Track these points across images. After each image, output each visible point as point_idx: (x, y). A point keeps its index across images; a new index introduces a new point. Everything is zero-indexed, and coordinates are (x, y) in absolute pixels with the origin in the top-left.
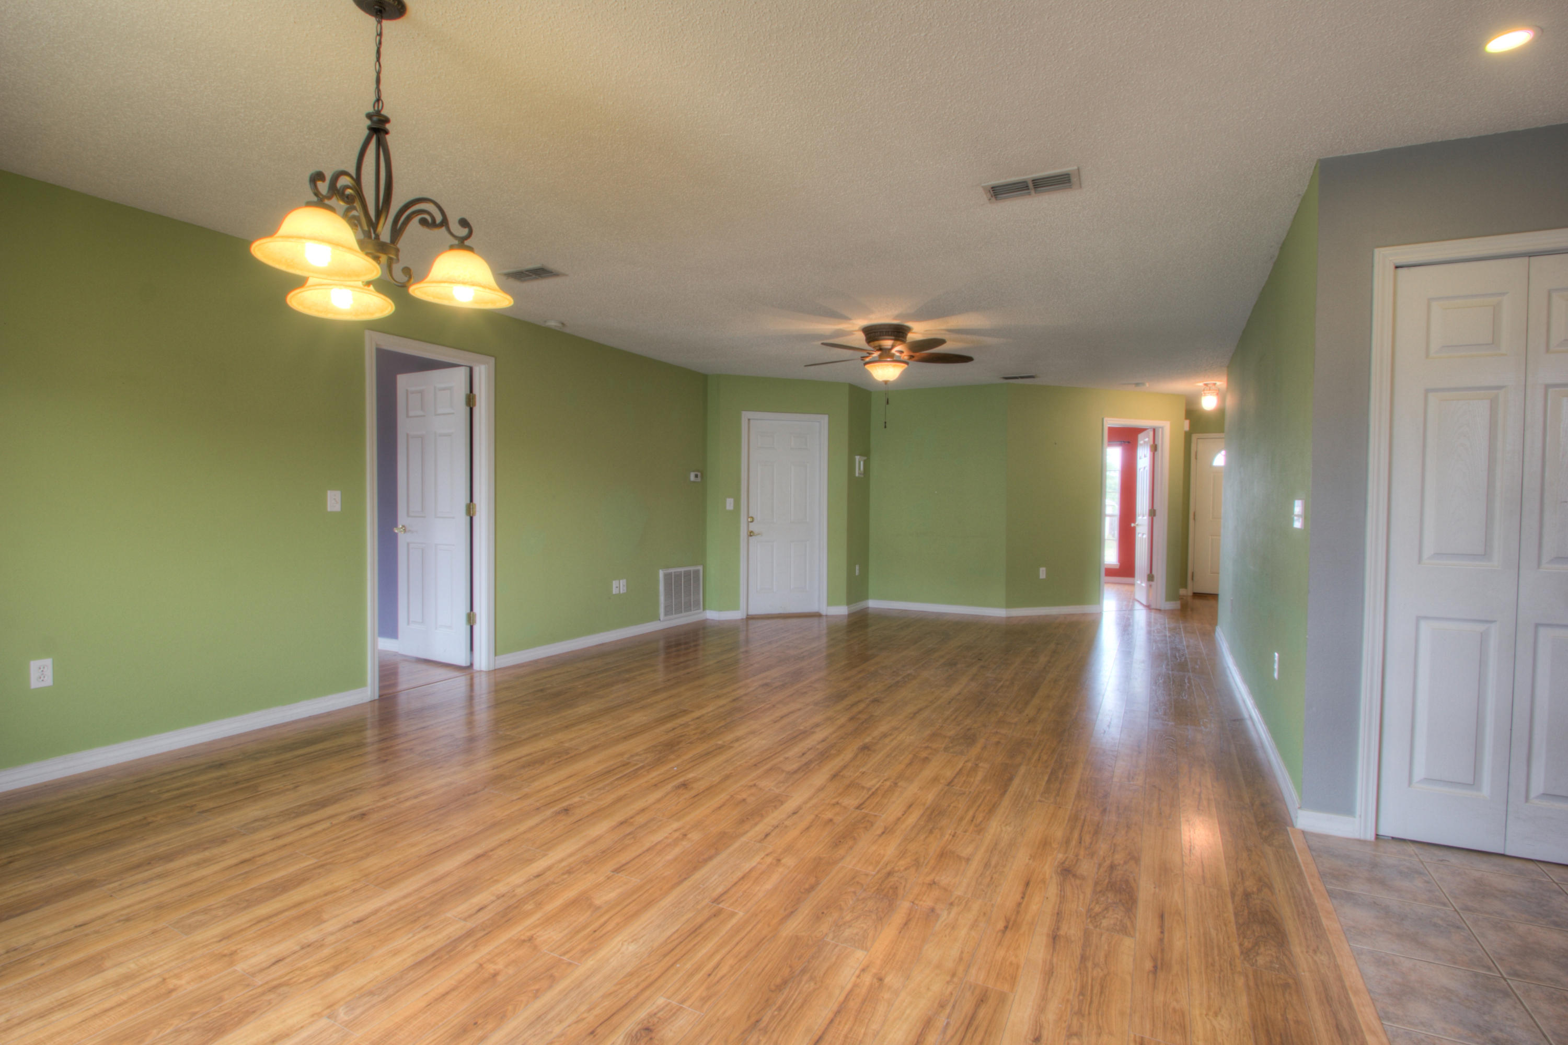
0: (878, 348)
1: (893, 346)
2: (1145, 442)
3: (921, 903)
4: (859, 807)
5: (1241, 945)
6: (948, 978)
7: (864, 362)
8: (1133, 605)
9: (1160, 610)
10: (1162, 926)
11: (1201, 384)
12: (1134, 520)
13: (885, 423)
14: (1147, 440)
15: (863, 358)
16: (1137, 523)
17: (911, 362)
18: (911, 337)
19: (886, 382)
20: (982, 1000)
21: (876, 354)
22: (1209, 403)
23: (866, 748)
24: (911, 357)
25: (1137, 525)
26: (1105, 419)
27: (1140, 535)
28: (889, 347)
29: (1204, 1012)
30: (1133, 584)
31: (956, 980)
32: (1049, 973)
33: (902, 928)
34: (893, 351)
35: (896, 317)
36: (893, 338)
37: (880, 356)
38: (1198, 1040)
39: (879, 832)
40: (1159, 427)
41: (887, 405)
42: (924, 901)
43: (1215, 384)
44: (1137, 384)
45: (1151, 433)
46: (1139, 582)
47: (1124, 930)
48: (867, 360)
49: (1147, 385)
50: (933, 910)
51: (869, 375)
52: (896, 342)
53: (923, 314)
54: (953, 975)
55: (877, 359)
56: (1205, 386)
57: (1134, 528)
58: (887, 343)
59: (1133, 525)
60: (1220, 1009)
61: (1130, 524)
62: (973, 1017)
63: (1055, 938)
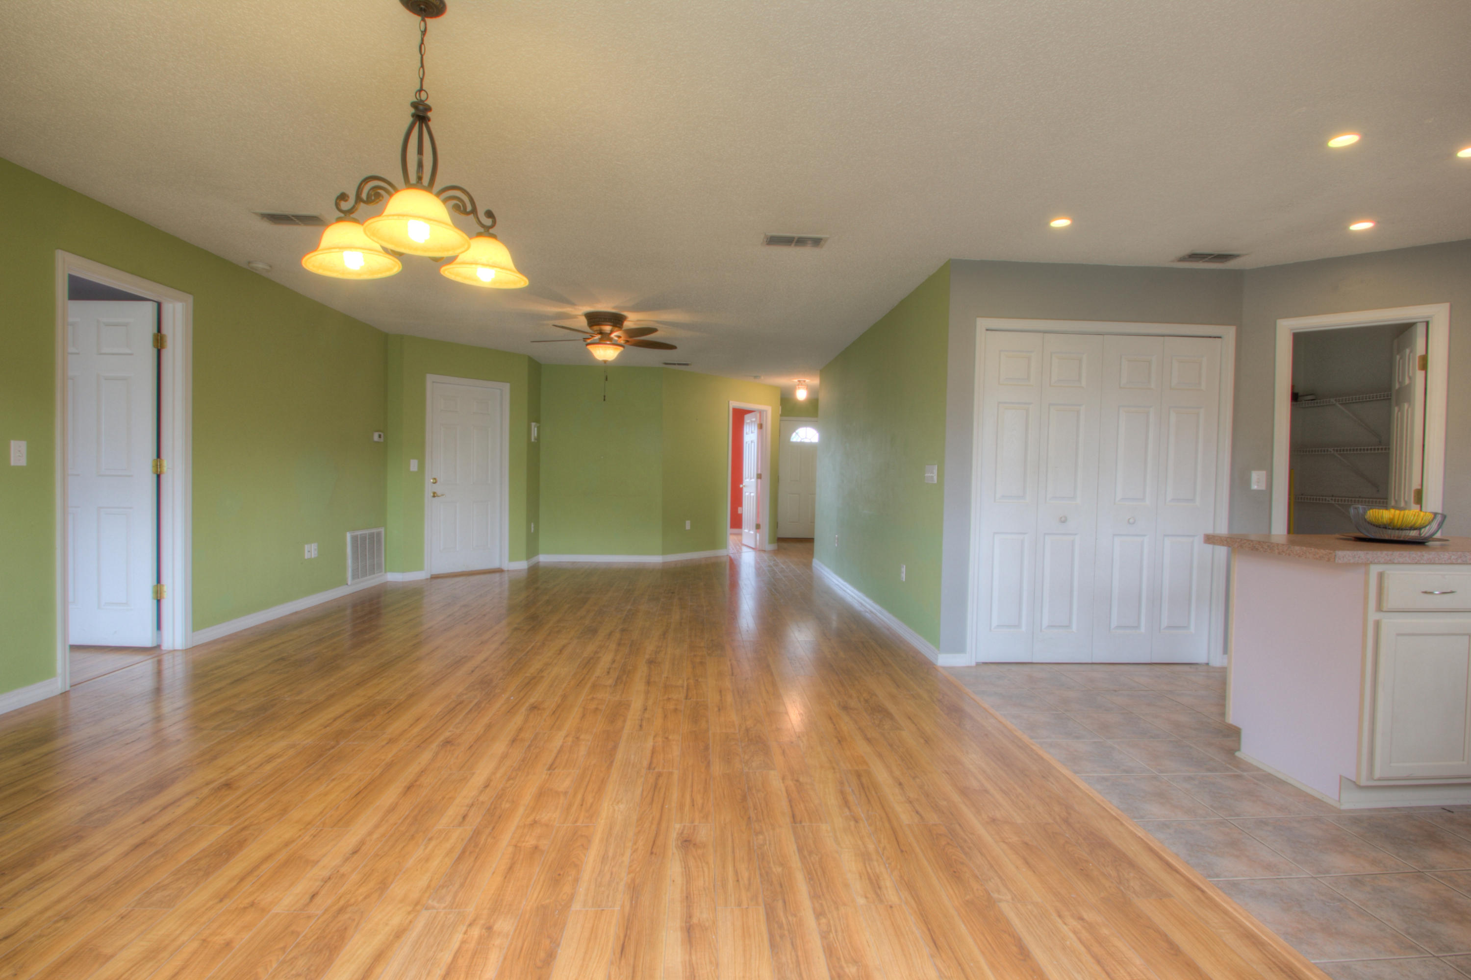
0: (599, 332)
1: (612, 332)
2: (752, 422)
7: (586, 343)
8: (741, 549)
9: (765, 551)
11: (796, 380)
12: (741, 481)
14: (754, 419)
15: (585, 339)
16: (744, 484)
17: (626, 346)
18: (627, 324)
19: (605, 362)
21: (598, 337)
22: (801, 395)
24: (627, 341)
25: (744, 486)
26: (731, 402)
27: (747, 494)
28: (609, 332)
30: (740, 534)
34: (613, 335)
35: (613, 307)
36: (612, 324)
37: (600, 339)
40: (763, 411)
41: (606, 381)
43: (805, 381)
44: (755, 377)
45: (758, 415)
46: (746, 531)
48: (589, 341)
49: (762, 378)
51: (590, 354)
52: (614, 328)
53: (636, 306)
55: (598, 341)
56: (798, 383)
57: (742, 489)
58: (607, 328)
59: (741, 486)
61: (739, 486)
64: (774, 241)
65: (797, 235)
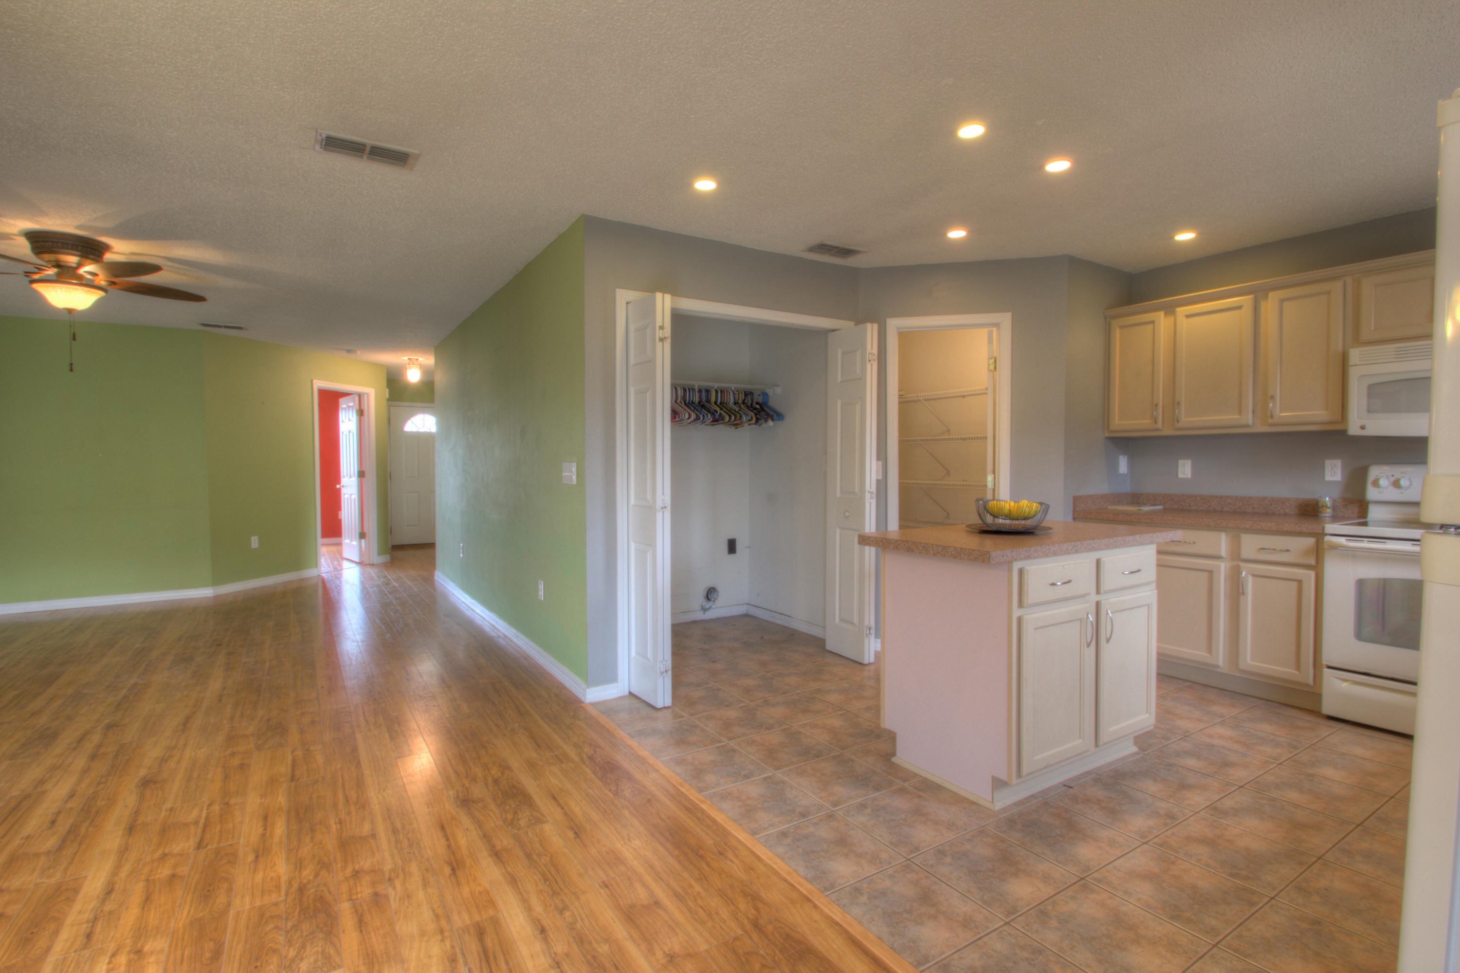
0: (54, 264)
1: (80, 265)
2: (349, 407)
3: (359, 895)
4: (200, 846)
5: (610, 790)
6: (439, 937)
7: (30, 279)
8: (340, 565)
9: (373, 565)
10: (559, 805)
11: (406, 358)
12: (338, 480)
13: (71, 364)
14: (351, 404)
15: (27, 274)
16: (342, 484)
17: (111, 289)
18: (108, 257)
19: (70, 311)
20: (481, 933)
21: (51, 272)
22: (414, 376)
23: (146, 783)
24: (113, 283)
25: (343, 486)
26: (315, 381)
27: (346, 496)
28: (74, 265)
29: (622, 843)
30: (340, 544)
31: (446, 934)
32: (513, 881)
33: (360, 926)
34: (82, 271)
35: (79, 227)
36: (79, 253)
37: (58, 275)
38: (632, 862)
39: (251, 857)
40: (364, 394)
41: (73, 342)
42: (362, 892)
43: (417, 359)
44: (349, 351)
45: (357, 399)
46: (347, 541)
47: (539, 820)
48: (36, 277)
49: (359, 352)
50: (376, 894)
51: (41, 300)
52: (84, 259)
53: (126, 232)
54: (442, 932)
55: (54, 278)
56: (409, 361)
57: (340, 490)
58: (72, 259)
59: (338, 486)
60: (629, 835)
61: (336, 486)
62: (485, 950)
63: (497, 855)
64: (332, 144)
65: (370, 142)
